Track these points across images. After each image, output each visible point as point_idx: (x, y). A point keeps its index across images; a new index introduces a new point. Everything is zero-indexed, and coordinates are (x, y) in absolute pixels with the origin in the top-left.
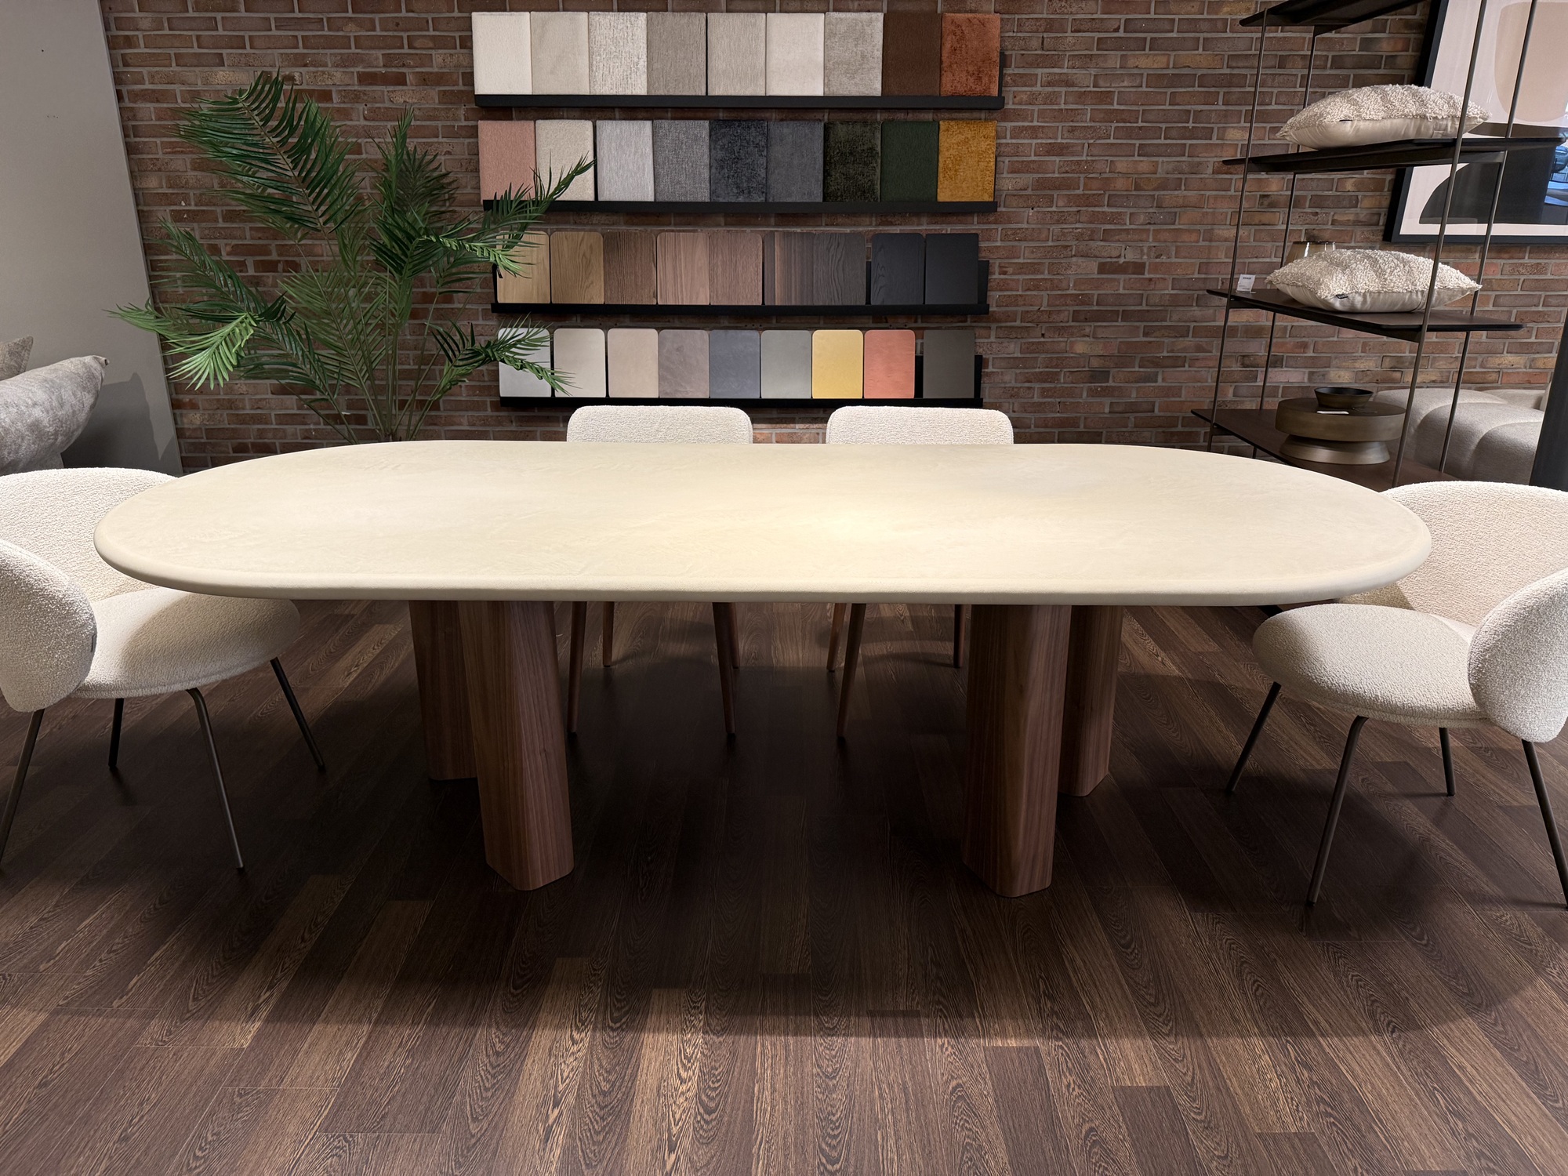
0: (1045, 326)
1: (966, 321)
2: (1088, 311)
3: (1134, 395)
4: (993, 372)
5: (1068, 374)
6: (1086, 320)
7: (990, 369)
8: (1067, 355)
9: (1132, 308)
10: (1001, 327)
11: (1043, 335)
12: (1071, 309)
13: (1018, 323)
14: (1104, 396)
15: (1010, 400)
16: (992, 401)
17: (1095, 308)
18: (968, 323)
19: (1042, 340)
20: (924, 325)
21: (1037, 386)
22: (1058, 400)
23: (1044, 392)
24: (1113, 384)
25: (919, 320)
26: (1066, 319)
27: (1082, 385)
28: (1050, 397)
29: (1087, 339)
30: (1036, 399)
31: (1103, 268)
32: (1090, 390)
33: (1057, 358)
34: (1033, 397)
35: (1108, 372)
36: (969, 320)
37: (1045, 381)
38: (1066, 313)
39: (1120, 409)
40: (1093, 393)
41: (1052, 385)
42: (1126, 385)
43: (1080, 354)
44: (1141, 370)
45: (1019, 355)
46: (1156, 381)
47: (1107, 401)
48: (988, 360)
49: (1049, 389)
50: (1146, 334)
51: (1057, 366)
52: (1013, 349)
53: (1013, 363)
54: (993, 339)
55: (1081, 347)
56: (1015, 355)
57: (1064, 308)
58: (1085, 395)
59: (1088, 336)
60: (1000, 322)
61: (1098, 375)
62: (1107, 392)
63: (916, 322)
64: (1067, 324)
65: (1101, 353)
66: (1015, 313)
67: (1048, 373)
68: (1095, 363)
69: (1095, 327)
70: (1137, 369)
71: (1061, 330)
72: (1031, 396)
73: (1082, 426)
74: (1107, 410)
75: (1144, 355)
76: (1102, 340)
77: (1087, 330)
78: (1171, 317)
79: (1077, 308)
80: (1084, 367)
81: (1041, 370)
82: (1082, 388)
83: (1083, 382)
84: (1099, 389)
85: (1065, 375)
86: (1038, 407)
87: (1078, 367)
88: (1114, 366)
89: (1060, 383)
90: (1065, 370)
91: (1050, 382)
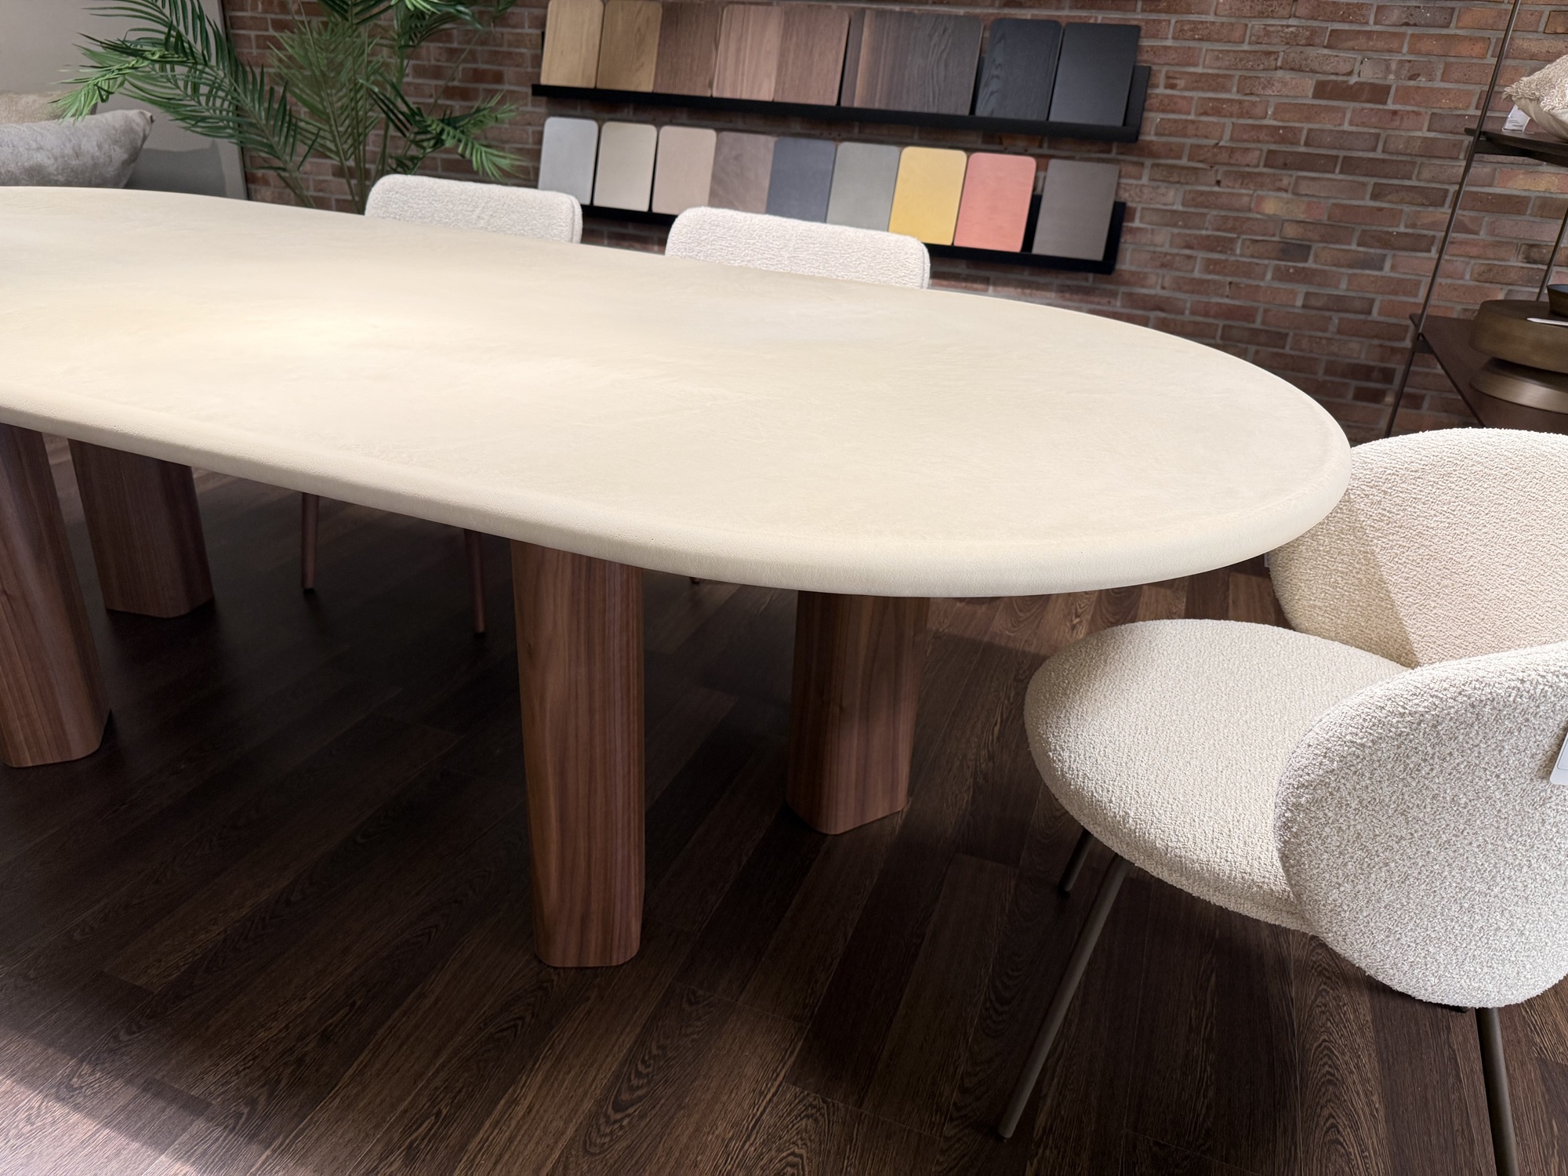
0: (1222, 169)
1: (1109, 151)
2: (1291, 153)
3: (1343, 285)
4: (1139, 229)
5: (1248, 243)
6: (1285, 166)
7: (1137, 224)
8: (1251, 215)
9: (1360, 154)
10: (1158, 165)
11: (1218, 183)
12: (1265, 147)
13: (1184, 162)
14: (1298, 282)
15: (1161, 272)
16: (1133, 268)
17: (1302, 149)
18: (1113, 155)
19: (1216, 189)
20: (1052, 152)
21: (1201, 255)
22: (1229, 279)
23: (1210, 266)
24: (1314, 266)
25: (1045, 145)
26: (1255, 162)
27: (1266, 262)
28: (1218, 273)
29: (1284, 195)
30: (1197, 274)
31: (1321, 91)
32: (1277, 269)
33: (1236, 219)
34: (1192, 271)
35: (1309, 248)
36: (1114, 150)
37: (1212, 250)
38: (1257, 153)
39: (1319, 304)
40: (1281, 275)
41: (1222, 257)
42: (1334, 268)
43: (1269, 216)
44: (1361, 249)
45: (1180, 208)
46: (1381, 269)
47: (1301, 289)
48: (1135, 210)
49: (1216, 262)
50: (1375, 197)
51: (1232, 230)
52: (1173, 198)
53: (1170, 218)
54: (1145, 180)
55: (1272, 205)
56: (1175, 208)
57: (1253, 145)
58: (1269, 276)
59: (1286, 191)
60: (1158, 156)
61: (1295, 250)
62: (1304, 276)
63: (1040, 146)
64: (1256, 170)
65: (1302, 217)
66: (1182, 146)
67: (1218, 238)
68: (1291, 232)
69: (1298, 177)
70: (1354, 247)
71: (1246, 178)
72: (1189, 268)
73: (1259, 319)
74: (1299, 302)
75: (1368, 228)
76: (1305, 199)
77: (1285, 181)
78: (1419, 173)
79: (1273, 147)
80: (1274, 235)
81: (1209, 233)
82: (1266, 266)
83: (1269, 258)
84: (1291, 271)
85: (1243, 244)
86: (1198, 286)
87: (1264, 235)
88: (1323, 240)
89: (1235, 255)
90: (1244, 237)
91: (1220, 252)
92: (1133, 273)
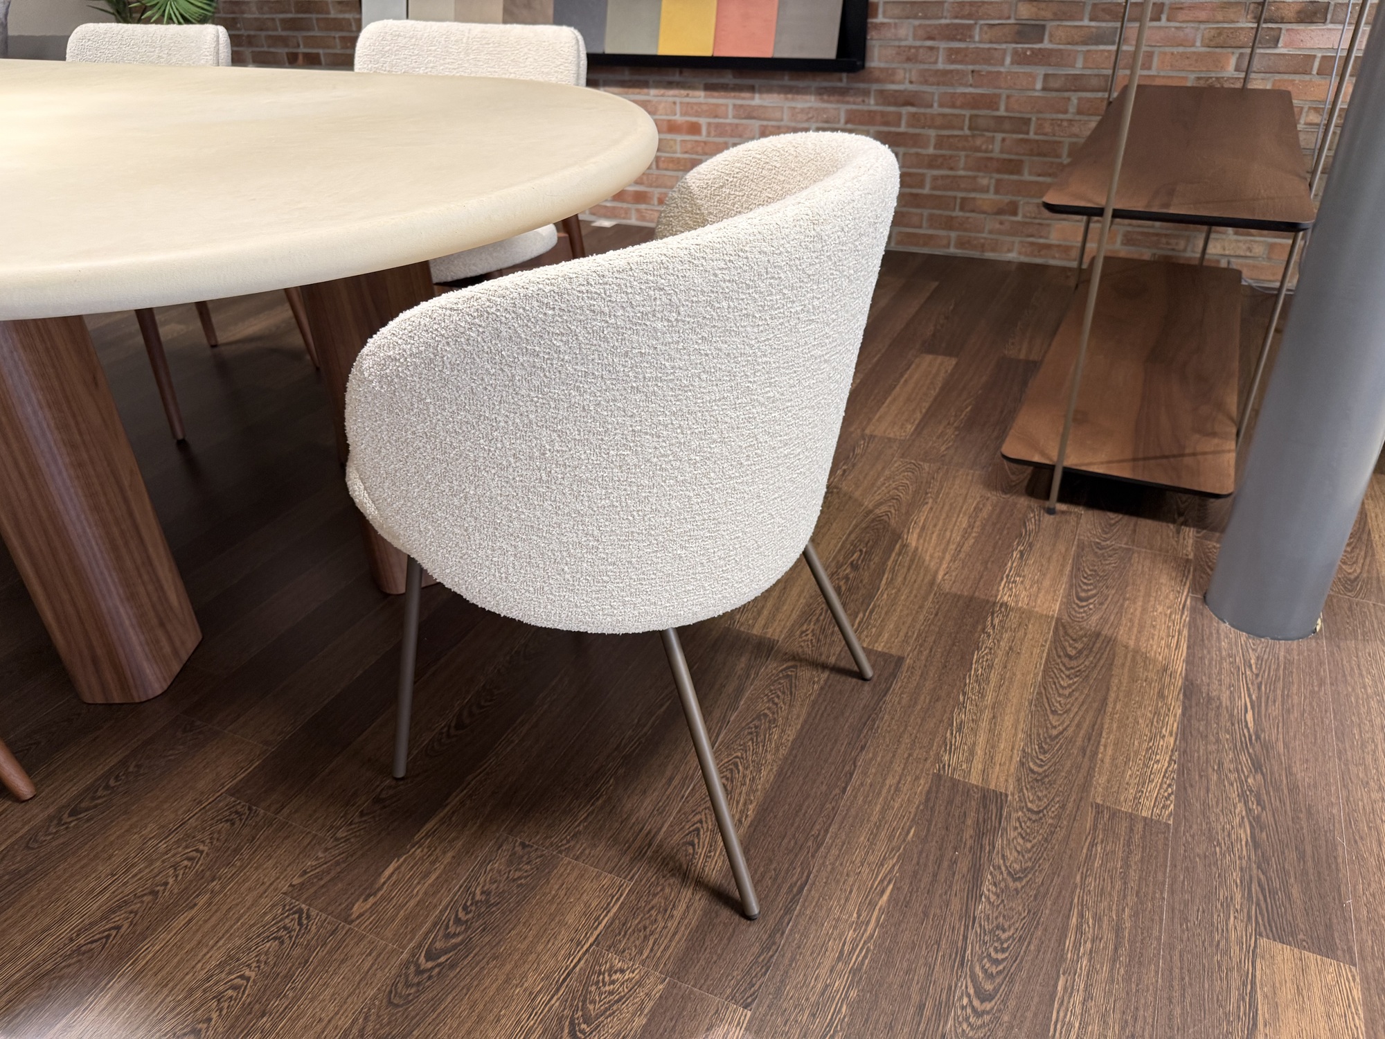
3: (1079, 64)
4: (883, 24)
5: (985, 28)
7: (880, 19)
14: (1036, 64)
15: (906, 65)
16: (882, 65)
21: (943, 45)
22: (971, 67)
23: (953, 55)
24: (1050, 46)
27: (1004, 46)
28: (961, 62)
30: (941, 66)
32: (1015, 52)
33: (971, 4)
34: (936, 62)
35: (1043, 27)
37: (953, 39)
39: (1058, 85)
40: (1020, 59)
41: (962, 45)
42: (1069, 47)
44: (1093, 24)
46: (1114, 43)
47: (1040, 71)
49: (958, 51)
51: (969, 16)
53: (911, 10)
58: (1008, 60)
61: (1030, 31)
62: (1041, 58)
67: (956, 26)
68: (1026, 12)
70: (1086, 22)
72: (933, 60)
73: (1002, 107)
74: (1039, 86)
80: (1009, 18)
81: (948, 21)
82: (1005, 51)
83: (1006, 42)
84: (1028, 53)
85: (981, 29)
86: (944, 77)
87: (999, 19)
88: (1057, 17)
89: (974, 42)
90: (982, 22)
91: (960, 40)
92: (881, 70)
